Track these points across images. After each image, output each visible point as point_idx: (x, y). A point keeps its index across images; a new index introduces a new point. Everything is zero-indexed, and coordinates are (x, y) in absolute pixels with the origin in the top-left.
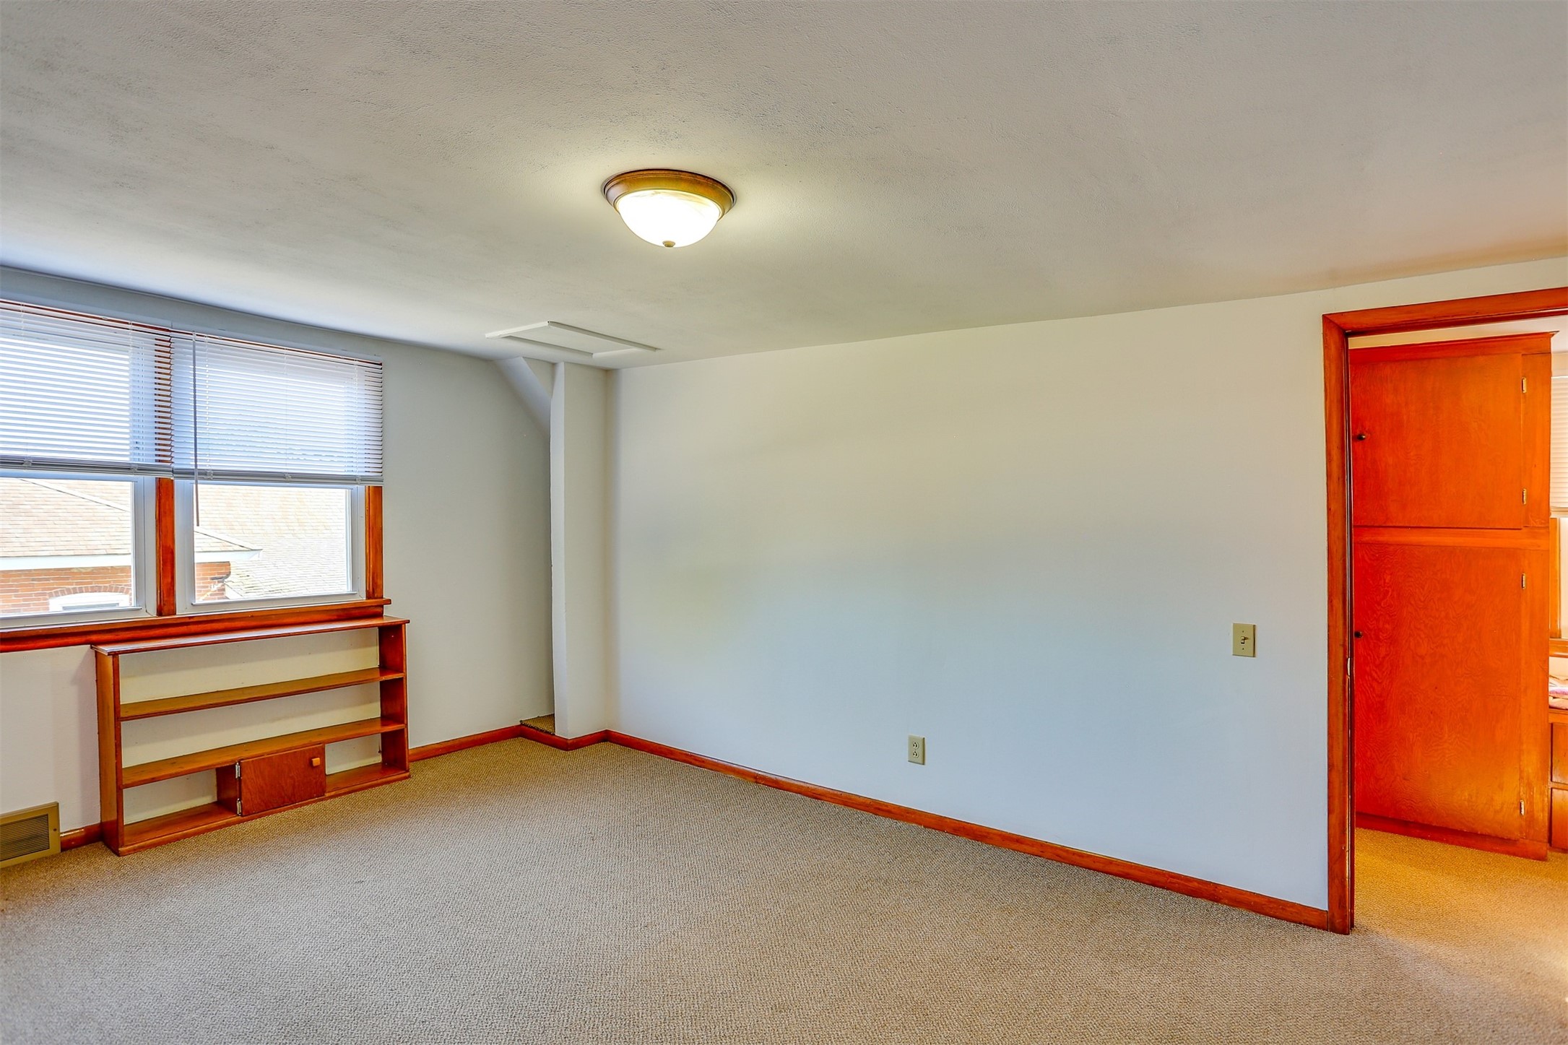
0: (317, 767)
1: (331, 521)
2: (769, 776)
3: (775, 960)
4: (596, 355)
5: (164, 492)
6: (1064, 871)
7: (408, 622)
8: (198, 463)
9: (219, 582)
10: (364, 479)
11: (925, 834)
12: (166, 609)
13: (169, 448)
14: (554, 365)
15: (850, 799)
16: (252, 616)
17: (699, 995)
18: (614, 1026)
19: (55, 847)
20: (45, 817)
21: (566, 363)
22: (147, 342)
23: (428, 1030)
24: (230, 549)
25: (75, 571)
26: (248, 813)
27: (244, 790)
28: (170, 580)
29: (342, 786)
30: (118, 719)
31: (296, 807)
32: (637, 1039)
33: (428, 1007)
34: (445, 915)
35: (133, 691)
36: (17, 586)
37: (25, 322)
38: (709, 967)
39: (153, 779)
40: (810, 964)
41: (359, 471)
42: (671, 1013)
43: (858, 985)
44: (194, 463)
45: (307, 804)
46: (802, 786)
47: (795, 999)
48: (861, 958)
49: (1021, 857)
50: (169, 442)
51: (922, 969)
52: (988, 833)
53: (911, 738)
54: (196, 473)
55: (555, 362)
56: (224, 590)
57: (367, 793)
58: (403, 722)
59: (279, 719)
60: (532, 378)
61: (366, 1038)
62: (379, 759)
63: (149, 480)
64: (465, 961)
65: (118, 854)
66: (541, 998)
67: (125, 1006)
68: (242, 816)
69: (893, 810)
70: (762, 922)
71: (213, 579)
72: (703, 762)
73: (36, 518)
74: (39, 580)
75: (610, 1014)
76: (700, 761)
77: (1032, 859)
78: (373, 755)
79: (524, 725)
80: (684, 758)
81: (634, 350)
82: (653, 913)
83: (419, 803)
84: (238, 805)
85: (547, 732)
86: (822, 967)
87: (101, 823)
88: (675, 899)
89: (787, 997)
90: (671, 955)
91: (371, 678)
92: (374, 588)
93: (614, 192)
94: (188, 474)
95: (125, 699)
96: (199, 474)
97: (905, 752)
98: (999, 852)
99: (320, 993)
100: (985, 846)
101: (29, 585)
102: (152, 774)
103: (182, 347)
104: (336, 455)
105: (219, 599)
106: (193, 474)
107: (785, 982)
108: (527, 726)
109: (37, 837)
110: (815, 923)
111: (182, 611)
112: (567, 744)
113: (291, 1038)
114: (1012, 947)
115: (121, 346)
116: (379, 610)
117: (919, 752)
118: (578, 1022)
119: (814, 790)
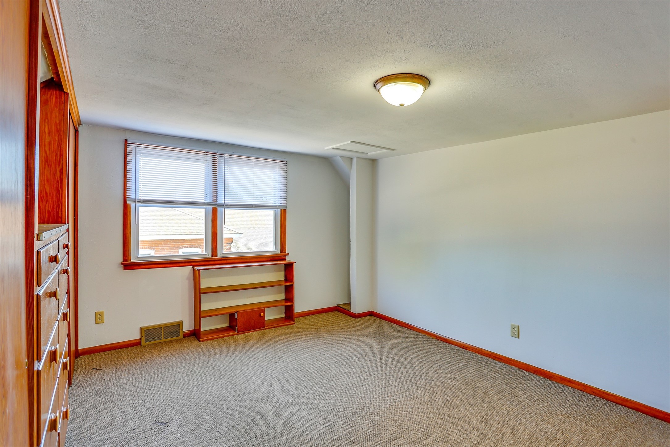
0: (262, 316)
1: (266, 223)
2: (443, 336)
3: (446, 421)
4: (369, 154)
5: (214, 212)
6: (598, 401)
7: (295, 262)
8: (225, 202)
9: (229, 245)
10: (280, 207)
11: (519, 371)
12: (214, 254)
13: (216, 196)
14: (351, 159)
15: (481, 351)
16: (241, 258)
17: (411, 430)
18: (374, 437)
19: (182, 336)
20: (179, 325)
21: (357, 158)
22: (210, 158)
23: (302, 424)
24: (233, 233)
25: (186, 240)
26: (239, 332)
27: (238, 323)
28: (216, 244)
29: (271, 325)
30: (200, 293)
31: (255, 331)
32: (384, 444)
33: (302, 416)
34: (308, 380)
35: (205, 283)
36: (170, 245)
37: (176, 154)
38: (416, 418)
39: (210, 315)
40: (462, 425)
41: (278, 203)
42: (399, 436)
43: (486, 439)
44: (224, 202)
45: (259, 330)
46: (458, 343)
47: (455, 440)
48: (487, 426)
49: (573, 390)
50: (216, 194)
51: (519, 437)
52: (553, 375)
53: (512, 325)
54: (224, 205)
55: (352, 157)
56: (230, 248)
57: (280, 329)
58: (293, 302)
59: (250, 297)
60: (343, 164)
61: (279, 423)
62: (283, 316)
63: (210, 208)
64: (315, 400)
65: (200, 341)
66: (345, 420)
67: (202, 395)
68: (237, 332)
69: (502, 358)
70: (440, 402)
71: (227, 244)
72: (413, 328)
73: (175, 222)
74: (176, 243)
75: (373, 431)
76: (411, 327)
77: (578, 392)
78: (281, 314)
79: (338, 306)
80: (405, 325)
81: (385, 151)
82: (391, 391)
83: (298, 334)
84: (236, 328)
85: (347, 310)
86: (468, 427)
87: (195, 329)
88: (401, 386)
89: (451, 438)
90: (399, 411)
91: (281, 284)
92: (283, 248)
93: (379, 86)
94: (221, 205)
95: (202, 286)
96: (225, 205)
97: (509, 332)
98: (559, 385)
99: (263, 403)
100: (551, 382)
101: (173, 245)
102: (211, 313)
103: (221, 159)
104: (268, 197)
105: (229, 251)
106: (223, 205)
107: (450, 431)
108: (339, 307)
109: (177, 331)
110: (465, 406)
111: (219, 255)
112: (355, 315)
113: (254, 418)
114: (568, 435)
115: (202, 161)
116: (284, 257)
117: (516, 332)
118: (360, 432)
119: (464, 345)
